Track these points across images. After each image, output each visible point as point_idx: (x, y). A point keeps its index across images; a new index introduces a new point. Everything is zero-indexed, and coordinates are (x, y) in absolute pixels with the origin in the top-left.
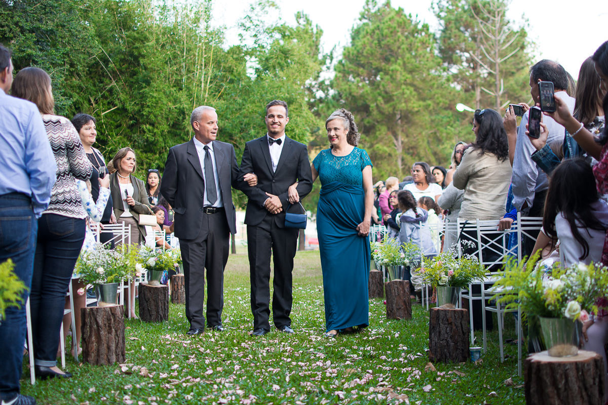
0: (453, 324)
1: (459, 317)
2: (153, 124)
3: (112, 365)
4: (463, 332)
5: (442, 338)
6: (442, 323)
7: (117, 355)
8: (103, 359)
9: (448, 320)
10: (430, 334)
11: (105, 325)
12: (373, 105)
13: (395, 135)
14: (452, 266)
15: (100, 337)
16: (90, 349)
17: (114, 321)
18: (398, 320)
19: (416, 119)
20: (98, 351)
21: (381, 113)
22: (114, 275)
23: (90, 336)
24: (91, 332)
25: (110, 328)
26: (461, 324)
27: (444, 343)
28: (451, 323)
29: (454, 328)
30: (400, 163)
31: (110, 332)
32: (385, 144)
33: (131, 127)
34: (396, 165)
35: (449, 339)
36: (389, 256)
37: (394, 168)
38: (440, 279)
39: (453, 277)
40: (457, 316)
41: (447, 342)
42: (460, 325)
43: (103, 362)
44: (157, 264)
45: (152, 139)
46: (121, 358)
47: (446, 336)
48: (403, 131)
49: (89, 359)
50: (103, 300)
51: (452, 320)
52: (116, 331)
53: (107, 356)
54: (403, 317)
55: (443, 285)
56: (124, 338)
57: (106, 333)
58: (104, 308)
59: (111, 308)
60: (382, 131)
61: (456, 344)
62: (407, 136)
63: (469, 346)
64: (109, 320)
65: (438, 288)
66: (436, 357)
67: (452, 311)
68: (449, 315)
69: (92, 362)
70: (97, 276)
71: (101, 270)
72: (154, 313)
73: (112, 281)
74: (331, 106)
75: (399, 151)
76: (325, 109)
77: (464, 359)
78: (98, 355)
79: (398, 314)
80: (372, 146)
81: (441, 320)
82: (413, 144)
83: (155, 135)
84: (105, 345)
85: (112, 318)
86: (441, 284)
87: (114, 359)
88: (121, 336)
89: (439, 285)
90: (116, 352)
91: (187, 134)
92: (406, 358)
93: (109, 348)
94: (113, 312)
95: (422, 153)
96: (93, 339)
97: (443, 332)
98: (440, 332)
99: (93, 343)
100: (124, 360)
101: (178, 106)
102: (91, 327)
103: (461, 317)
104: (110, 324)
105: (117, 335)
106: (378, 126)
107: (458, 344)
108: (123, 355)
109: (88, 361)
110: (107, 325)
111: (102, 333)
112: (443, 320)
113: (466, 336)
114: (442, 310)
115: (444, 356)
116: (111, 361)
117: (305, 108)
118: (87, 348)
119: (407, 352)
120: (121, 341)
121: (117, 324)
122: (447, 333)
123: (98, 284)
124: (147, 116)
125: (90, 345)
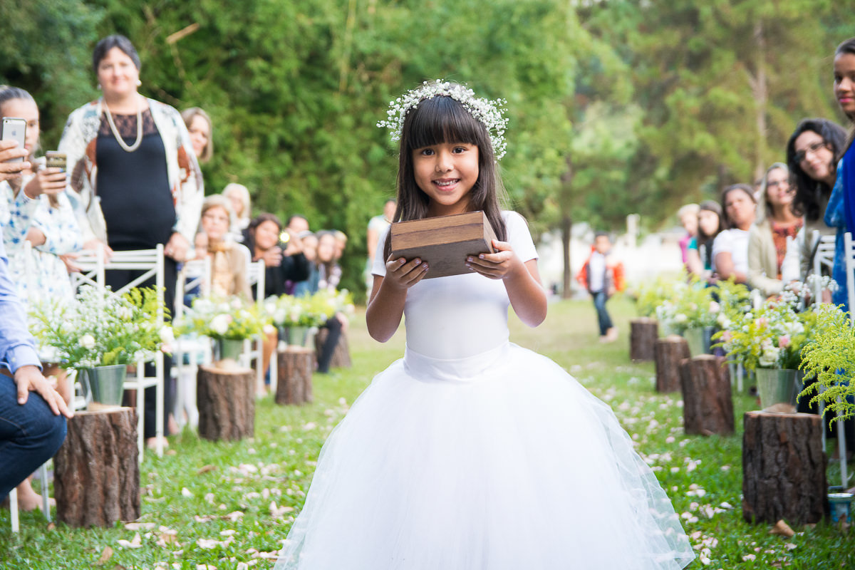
0: (790, 445)
1: (802, 431)
2: (268, 58)
3: (111, 526)
4: (812, 462)
5: (767, 473)
6: (768, 443)
7: (123, 507)
8: (94, 514)
9: (778, 437)
10: (745, 465)
11: (99, 447)
12: (706, 11)
13: (751, 68)
14: (786, 328)
15: (89, 471)
16: (68, 496)
17: (118, 439)
18: (705, 435)
19: (796, 34)
20: (85, 499)
21: (723, 24)
22: (116, 350)
23: (70, 470)
24: (71, 462)
25: (108, 453)
26: (808, 445)
27: (771, 483)
28: (786, 444)
29: (793, 453)
30: (761, 125)
31: (108, 462)
32: (731, 88)
33: (227, 64)
34: (753, 130)
35: (782, 476)
36: (688, 310)
37: (749, 136)
38: (762, 354)
39: (789, 350)
40: (798, 430)
41: (779, 483)
42: (804, 448)
43: (94, 520)
44: (231, 328)
45: (267, 87)
46: (131, 512)
47: (776, 469)
48: (768, 61)
49: (66, 516)
50: (97, 398)
51: (788, 437)
52: (121, 460)
53: (103, 508)
54: (715, 431)
55: (768, 367)
56: (137, 473)
57: (101, 463)
58: (97, 416)
59: (110, 416)
60: (725, 61)
61: (797, 484)
62: (778, 70)
63: (825, 492)
64: (106, 438)
65: (759, 372)
66: (757, 512)
67: (787, 419)
68: (782, 427)
69: (73, 521)
70: (83, 352)
71: (88, 341)
72: (226, 424)
73: (112, 363)
74: (621, 13)
75: (759, 103)
76: (610, 22)
77: (815, 518)
78: (85, 506)
79: (705, 424)
80: (703, 92)
81: (765, 436)
82: (789, 86)
83: (273, 79)
84: (99, 488)
85: (112, 434)
86: (763, 363)
87: (116, 512)
88: (131, 469)
89: (759, 366)
90: (121, 501)
91: (336, 75)
92: (696, 513)
93: (106, 492)
94: (114, 422)
95: (807, 103)
96: (76, 475)
97: (769, 461)
98: (763, 462)
99: (74, 483)
100: (137, 515)
101: (317, 20)
102: (70, 453)
103: (807, 431)
104: (108, 446)
105: (123, 467)
106: (717, 52)
107: (802, 486)
108: (136, 506)
109: (65, 520)
110: (103, 447)
111: (93, 463)
112: (769, 436)
113: (819, 470)
114: (768, 418)
115: (772, 511)
116: (110, 518)
117: (572, 21)
118: (63, 494)
119: (703, 501)
120: (131, 479)
121: (122, 446)
122: (778, 464)
123: (85, 369)
124: (259, 42)
125: (69, 488)
